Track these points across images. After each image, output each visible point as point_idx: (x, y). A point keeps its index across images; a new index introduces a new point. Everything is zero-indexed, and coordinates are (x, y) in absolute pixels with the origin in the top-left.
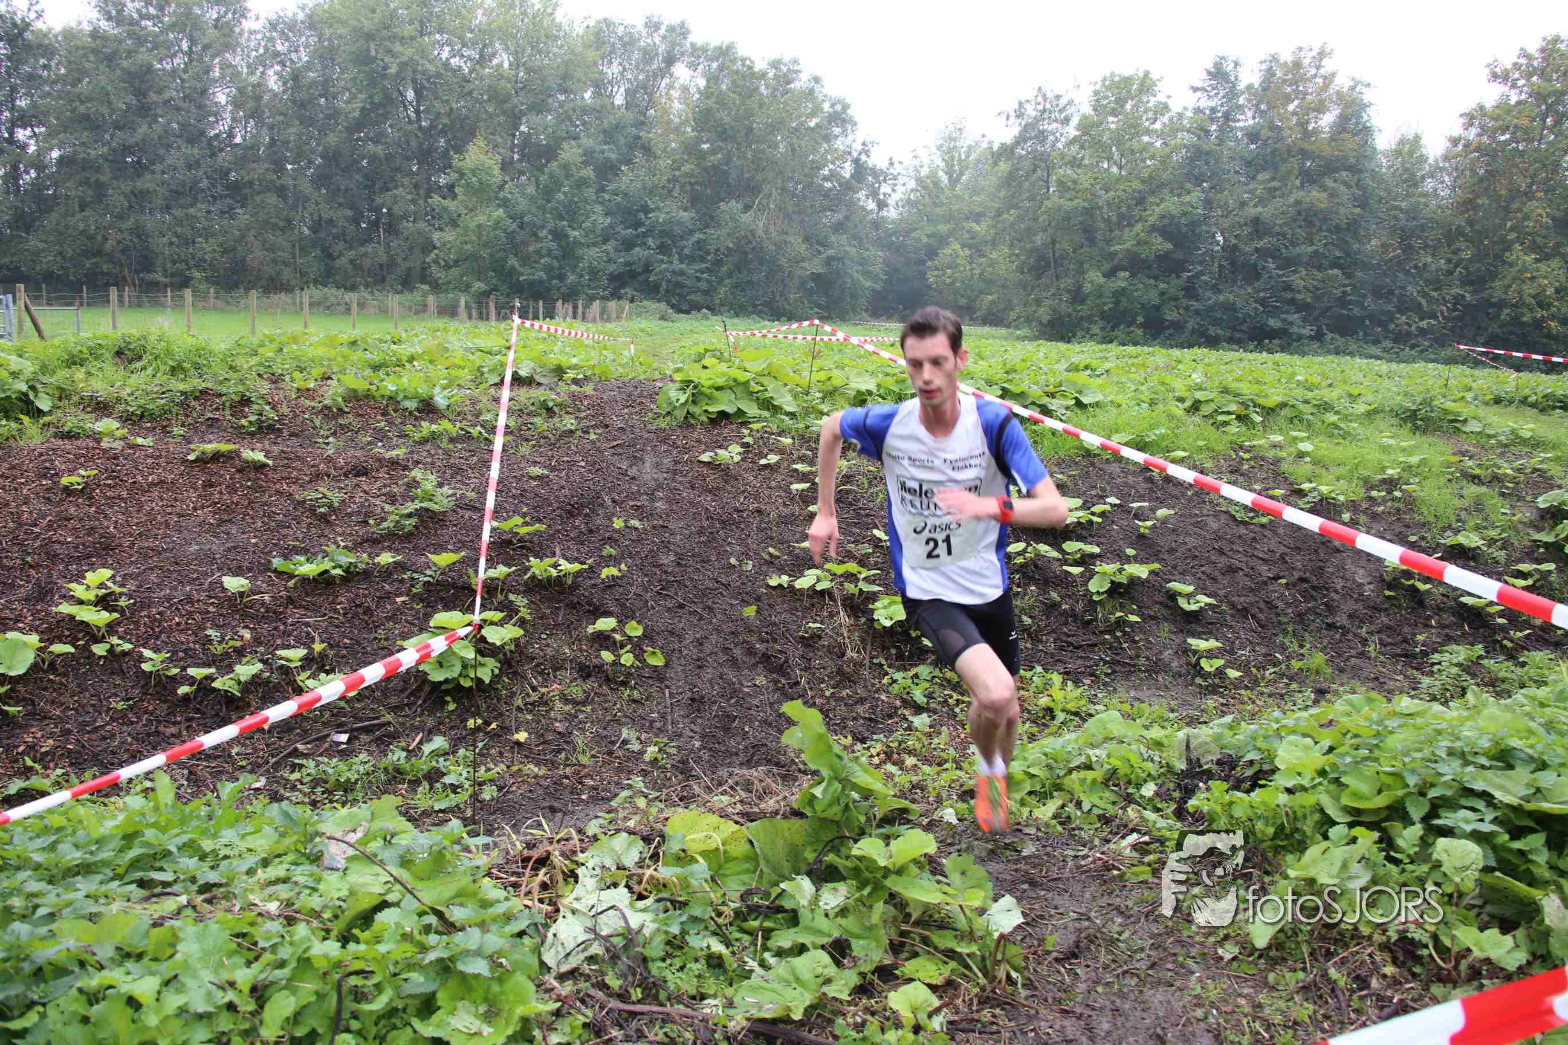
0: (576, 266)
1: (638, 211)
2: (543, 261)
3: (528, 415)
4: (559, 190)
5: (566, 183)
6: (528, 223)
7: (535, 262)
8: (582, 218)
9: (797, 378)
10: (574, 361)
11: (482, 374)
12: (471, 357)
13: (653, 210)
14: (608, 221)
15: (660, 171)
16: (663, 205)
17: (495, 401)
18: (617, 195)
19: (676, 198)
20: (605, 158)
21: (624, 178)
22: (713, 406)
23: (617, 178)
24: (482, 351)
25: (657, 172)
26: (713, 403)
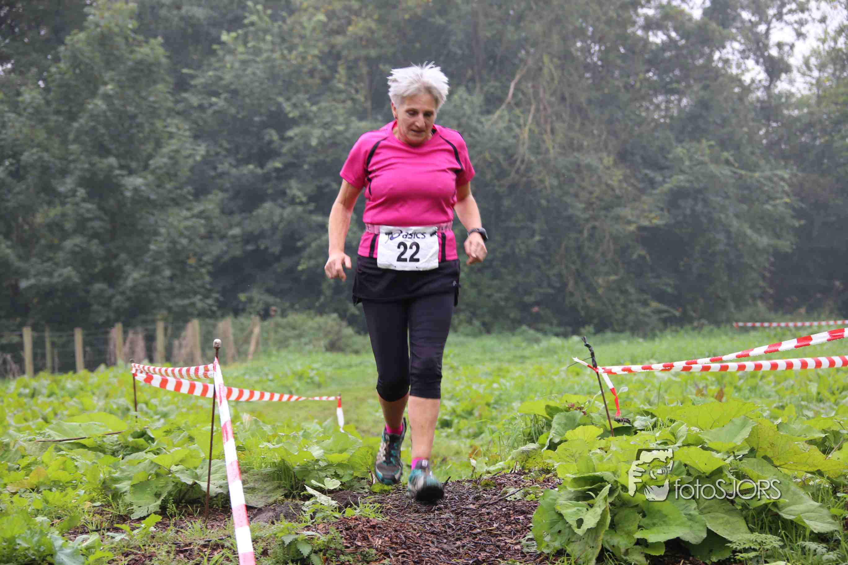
0: (144, 250)
1: (264, 125)
2: (68, 244)
4: (93, 94)
5: (107, 76)
6: (33, 166)
7: (51, 247)
8: (149, 147)
13: (294, 122)
14: (202, 150)
15: (302, 37)
16: (314, 108)
17: (182, 552)
18: (216, 94)
19: (340, 92)
20: (182, 18)
21: (228, 58)
22: (655, 529)
23: (213, 60)
24: (84, 446)
25: (296, 40)
26: (654, 524)
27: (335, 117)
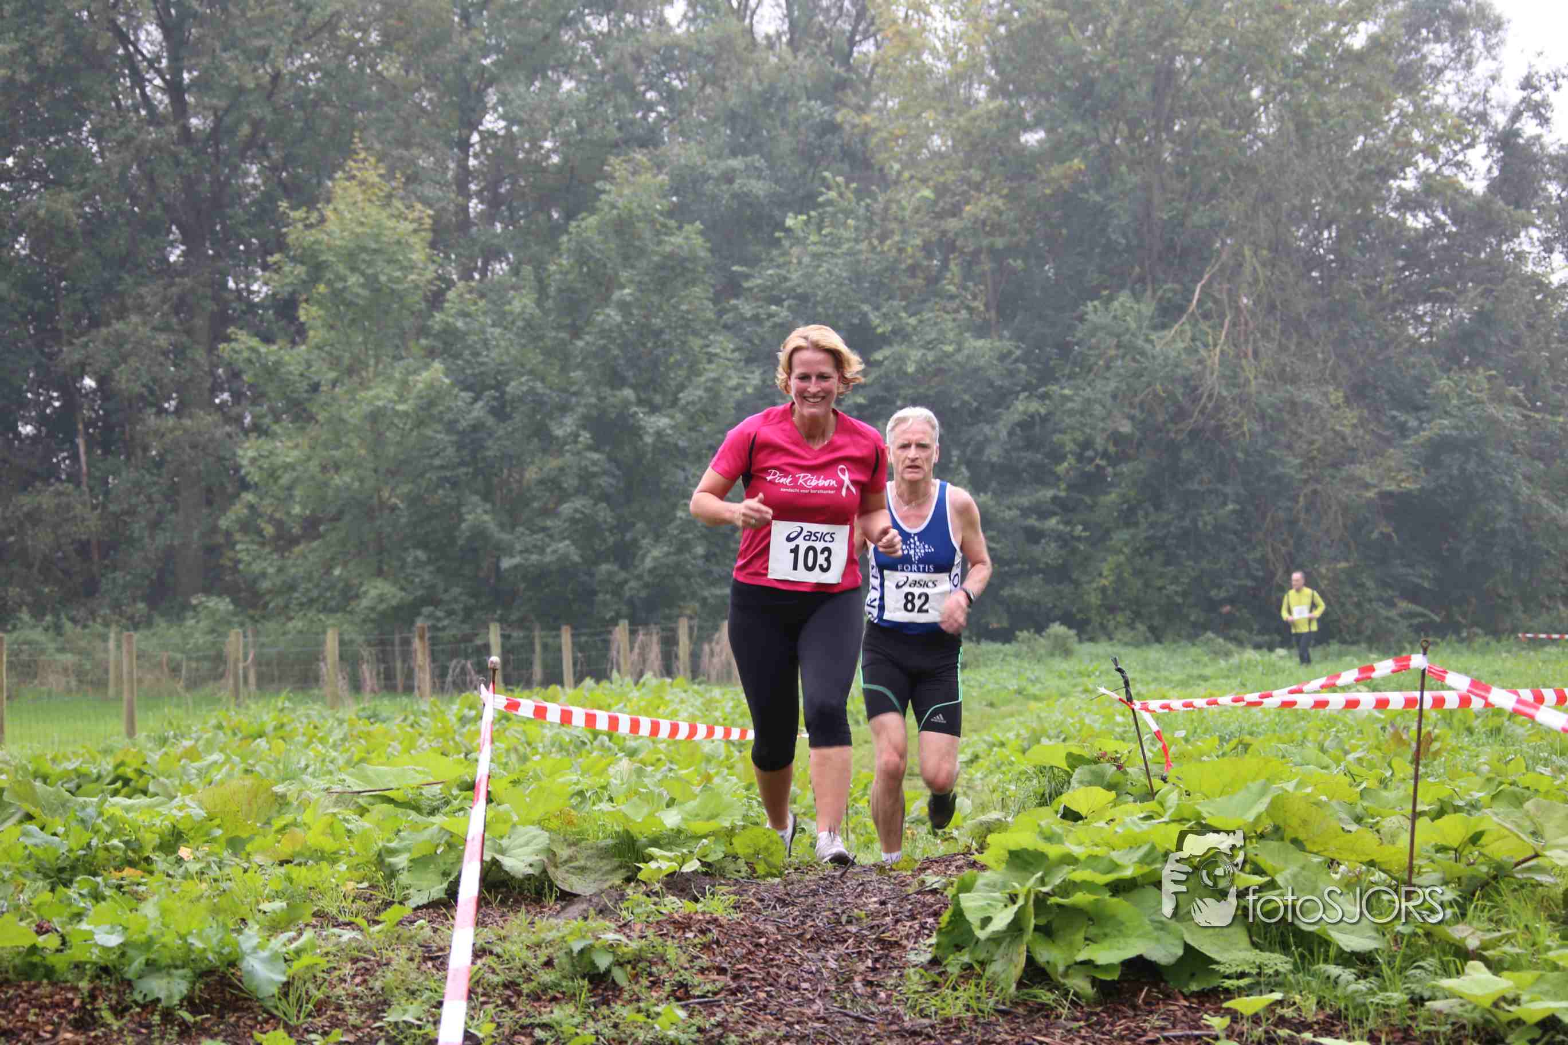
3: (535, 997)
9: (1367, 842)
10: (671, 819)
11: (392, 874)
12: (357, 824)
13: (884, 340)
15: (902, 221)
16: (913, 321)
17: (431, 959)
18: (778, 302)
19: (952, 297)
20: (734, 196)
21: (795, 251)
22: (1106, 944)
23: (775, 252)
24: (390, 801)
25: (894, 226)
26: (1106, 935)
27: (942, 332)
